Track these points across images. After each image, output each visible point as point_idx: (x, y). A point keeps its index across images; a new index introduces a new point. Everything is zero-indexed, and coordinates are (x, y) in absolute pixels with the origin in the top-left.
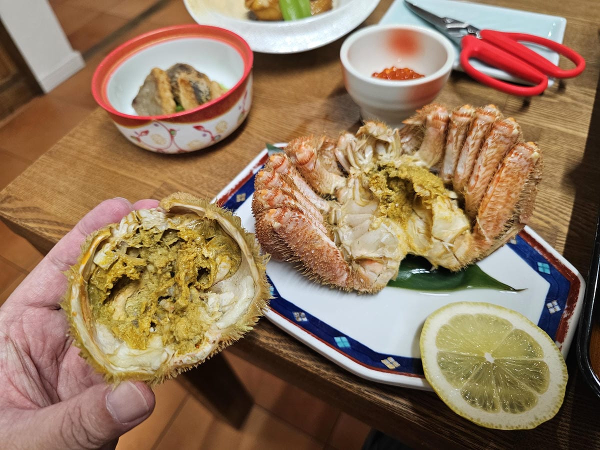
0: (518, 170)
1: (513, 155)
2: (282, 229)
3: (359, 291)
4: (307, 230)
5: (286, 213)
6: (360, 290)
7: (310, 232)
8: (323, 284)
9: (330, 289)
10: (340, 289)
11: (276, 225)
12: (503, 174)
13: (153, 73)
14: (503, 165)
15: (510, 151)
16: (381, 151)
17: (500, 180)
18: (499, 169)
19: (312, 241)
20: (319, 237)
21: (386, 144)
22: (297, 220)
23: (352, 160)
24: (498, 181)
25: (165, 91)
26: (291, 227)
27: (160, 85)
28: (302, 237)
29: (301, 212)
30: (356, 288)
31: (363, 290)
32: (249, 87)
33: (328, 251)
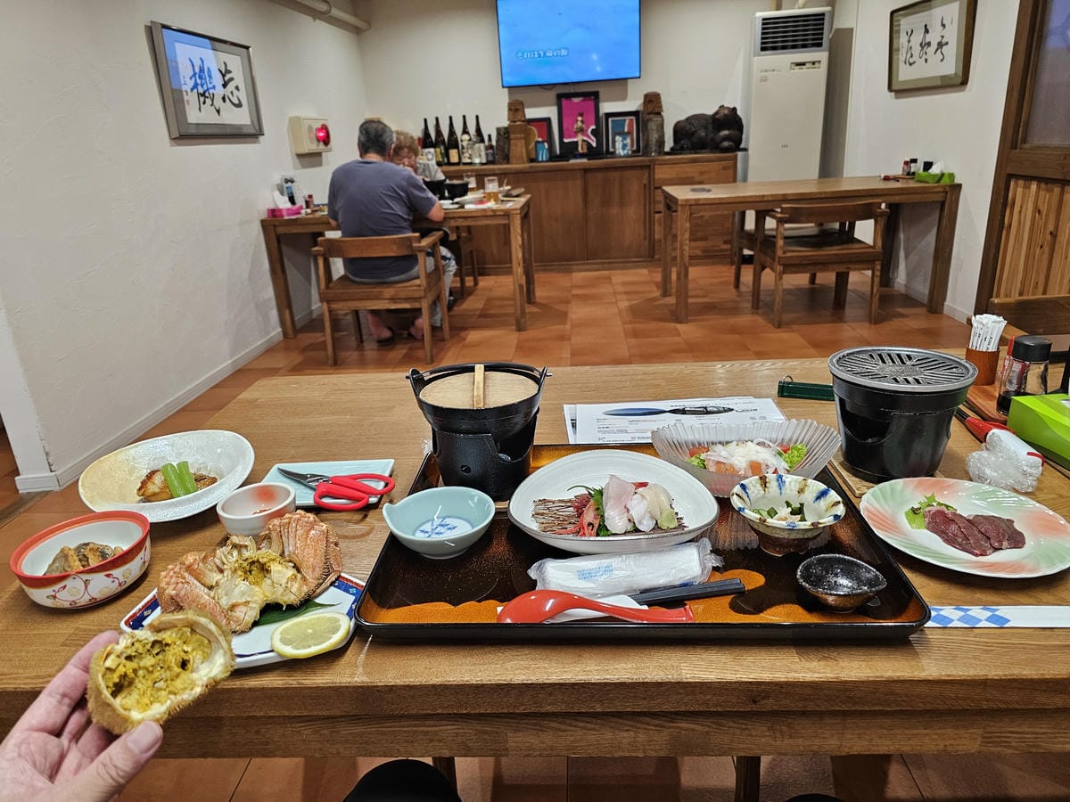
13: (62, 551)
16: (244, 551)
21: (246, 546)
23: (225, 560)
25: (75, 561)
27: (70, 558)
32: (148, 543)
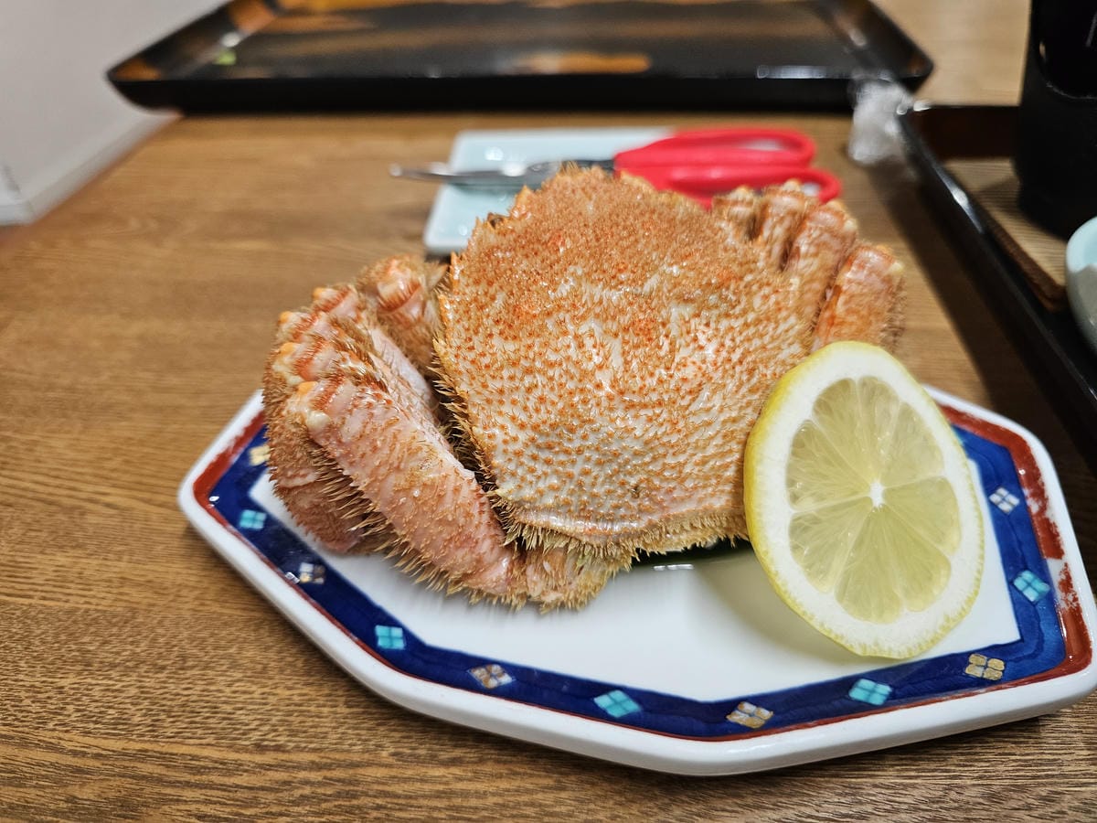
0: (867, 299)
1: (854, 268)
2: (331, 429)
3: (542, 603)
4: (399, 431)
5: (341, 388)
6: (543, 598)
7: (405, 438)
8: (451, 591)
9: (470, 606)
10: (494, 602)
11: (316, 419)
12: (840, 308)
14: (838, 291)
15: (846, 260)
17: (836, 321)
18: (828, 299)
19: (413, 464)
20: (431, 451)
22: (370, 405)
24: (832, 324)
26: (354, 425)
28: (386, 451)
29: (382, 386)
30: (535, 593)
31: (551, 597)
33: (457, 490)
